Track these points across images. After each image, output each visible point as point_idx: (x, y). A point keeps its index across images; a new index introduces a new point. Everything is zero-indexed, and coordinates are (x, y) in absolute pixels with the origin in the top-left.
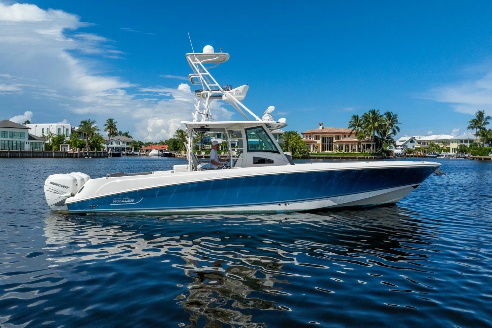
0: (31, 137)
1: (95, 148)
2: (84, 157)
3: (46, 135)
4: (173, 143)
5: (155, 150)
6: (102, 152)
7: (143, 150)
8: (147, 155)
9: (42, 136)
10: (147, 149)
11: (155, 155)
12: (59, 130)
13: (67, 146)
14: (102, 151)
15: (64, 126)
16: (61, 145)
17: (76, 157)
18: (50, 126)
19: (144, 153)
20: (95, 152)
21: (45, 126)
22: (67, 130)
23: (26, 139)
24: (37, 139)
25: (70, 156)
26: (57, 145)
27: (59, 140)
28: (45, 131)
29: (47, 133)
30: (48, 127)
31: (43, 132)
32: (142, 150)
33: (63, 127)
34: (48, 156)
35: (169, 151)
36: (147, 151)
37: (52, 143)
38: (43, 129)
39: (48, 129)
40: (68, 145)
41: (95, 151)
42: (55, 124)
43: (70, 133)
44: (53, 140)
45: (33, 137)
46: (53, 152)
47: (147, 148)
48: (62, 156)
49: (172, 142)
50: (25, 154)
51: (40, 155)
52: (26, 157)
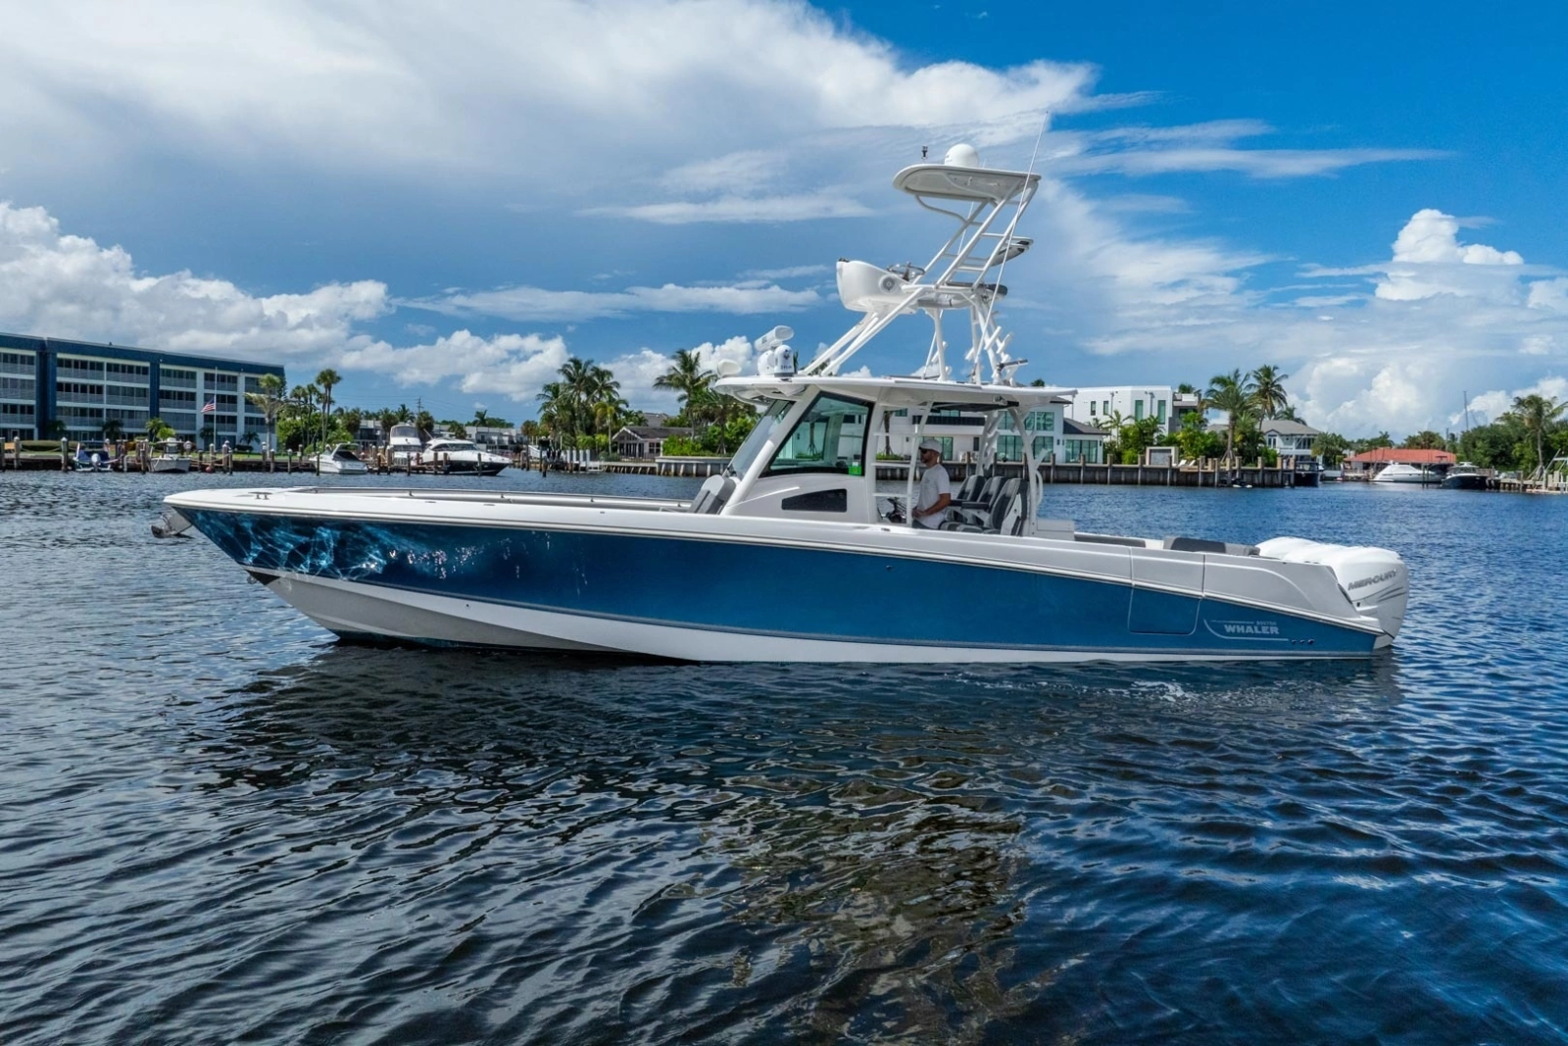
0: (1069, 428)
1: (1260, 459)
2: (1230, 486)
3: (1103, 419)
4: (1491, 442)
6: (1278, 471)
7: (1354, 466)
8: (1367, 480)
9: (1092, 422)
10: (1367, 460)
11: (1396, 481)
12: (1139, 403)
13: (1170, 451)
14: (1279, 467)
15: (1151, 394)
16: (1148, 449)
17: (1205, 484)
18: (1113, 395)
19: (1359, 474)
20: (1257, 471)
21: (1101, 393)
22: (1162, 403)
23: (1057, 432)
24: (1084, 431)
25: (1186, 481)
26: (1136, 447)
27: (1142, 435)
28: (1099, 409)
29: (1105, 414)
30: (1109, 399)
31: (1093, 413)
32: (1349, 462)
33: (1149, 396)
34: (1123, 479)
35: (1474, 470)
36: (1367, 466)
37: (1119, 441)
38: (1093, 403)
39: (1106, 402)
40: (1173, 449)
41: (1259, 467)
42: (1128, 389)
43: (1169, 413)
44: (1124, 435)
45: (1077, 427)
46: (1137, 469)
47: (1366, 457)
48: (1161, 479)
49: (1483, 440)
50: (1063, 475)
51: (1103, 475)
52: (1067, 481)
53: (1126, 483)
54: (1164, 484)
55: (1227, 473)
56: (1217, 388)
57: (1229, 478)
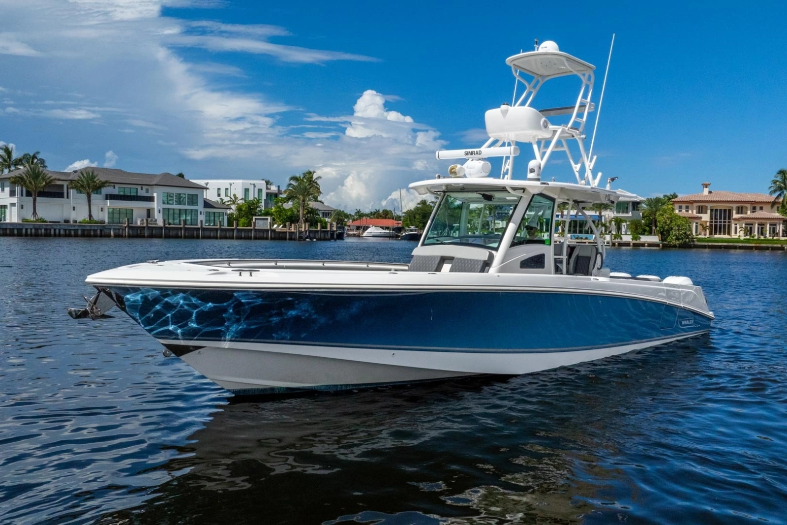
0: (207, 204)
1: (319, 224)
2: (305, 240)
3: (226, 199)
4: (422, 216)
5: (374, 228)
6: (328, 231)
7: (351, 227)
8: (359, 236)
9: (219, 201)
10: (358, 225)
11: (373, 236)
12: (247, 191)
13: (267, 219)
14: (329, 229)
15: (254, 185)
16: (254, 218)
17: (291, 239)
18: (231, 185)
19: (355, 233)
20: (317, 231)
21: (223, 183)
22: (260, 191)
23: (200, 207)
24: (215, 206)
25: (279, 237)
26: (246, 217)
27: (249, 210)
28: (223, 193)
29: (226, 196)
30: (228, 187)
31: (219, 195)
32: (349, 226)
33: (253, 186)
34: (243, 236)
35: (416, 231)
36: (358, 228)
37: (236, 213)
38: (219, 189)
39: (227, 189)
40: (269, 218)
41: (319, 229)
42: (241, 181)
43: (264, 197)
44: (239, 209)
45: (211, 203)
46: (251, 230)
47: (357, 223)
48: (265, 236)
49: (419, 214)
50: (207, 233)
51: (231, 234)
52: (209, 238)
53: (245, 238)
54: (267, 239)
55: (303, 232)
56: (293, 183)
57: (304, 236)
